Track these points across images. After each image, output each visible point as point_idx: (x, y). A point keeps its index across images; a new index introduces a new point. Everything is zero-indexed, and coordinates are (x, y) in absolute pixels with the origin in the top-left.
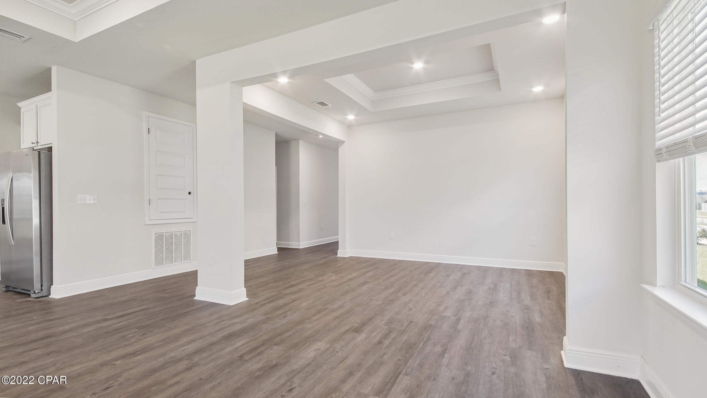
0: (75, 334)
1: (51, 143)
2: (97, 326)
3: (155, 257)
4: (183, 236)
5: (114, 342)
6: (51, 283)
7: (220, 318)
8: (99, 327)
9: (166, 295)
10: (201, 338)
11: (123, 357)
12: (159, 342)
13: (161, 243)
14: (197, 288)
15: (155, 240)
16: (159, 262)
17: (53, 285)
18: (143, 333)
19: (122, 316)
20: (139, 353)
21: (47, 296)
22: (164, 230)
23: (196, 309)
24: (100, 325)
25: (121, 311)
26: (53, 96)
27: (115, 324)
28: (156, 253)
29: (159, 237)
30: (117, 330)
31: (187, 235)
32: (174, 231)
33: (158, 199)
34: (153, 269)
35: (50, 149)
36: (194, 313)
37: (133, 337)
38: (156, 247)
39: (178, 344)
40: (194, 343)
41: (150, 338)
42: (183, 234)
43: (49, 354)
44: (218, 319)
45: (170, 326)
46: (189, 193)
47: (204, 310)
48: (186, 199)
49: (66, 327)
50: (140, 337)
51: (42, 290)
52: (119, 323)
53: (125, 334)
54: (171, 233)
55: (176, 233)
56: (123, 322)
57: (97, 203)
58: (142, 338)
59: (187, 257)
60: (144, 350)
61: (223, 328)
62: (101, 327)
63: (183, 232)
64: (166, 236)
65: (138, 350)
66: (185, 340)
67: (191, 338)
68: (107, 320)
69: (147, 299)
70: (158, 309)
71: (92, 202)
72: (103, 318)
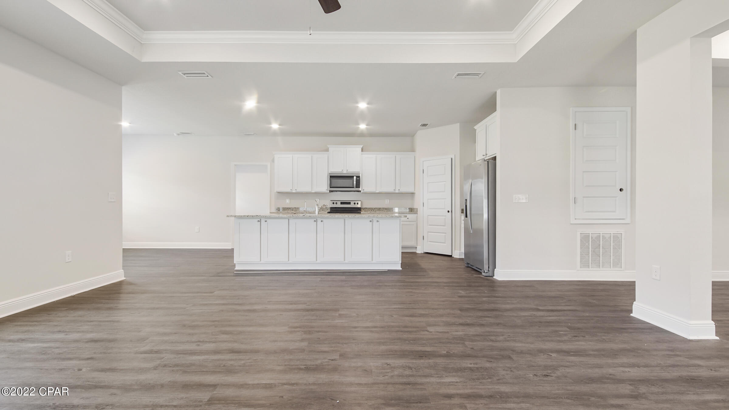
0: (515, 315)
1: (496, 154)
2: (532, 313)
3: (581, 259)
4: (612, 238)
5: (548, 334)
6: (495, 267)
7: (671, 351)
8: (533, 315)
9: (595, 301)
10: (646, 366)
11: (559, 351)
12: (593, 350)
13: (587, 244)
14: (634, 303)
15: (581, 240)
16: (585, 264)
17: (496, 268)
18: (575, 335)
19: (552, 311)
20: (572, 353)
21: (492, 276)
22: (590, 231)
23: (636, 329)
24: (534, 313)
25: (551, 306)
26: (496, 116)
27: (547, 317)
28: (581, 254)
29: (585, 238)
30: (549, 323)
31: (617, 238)
32: (601, 233)
33: (584, 197)
34: (578, 270)
35: (495, 158)
36: (632, 332)
37: (565, 335)
38: (581, 248)
39: (616, 361)
40: (636, 367)
41: (583, 343)
42: (612, 237)
43: (498, 324)
44: (669, 350)
45: (604, 338)
46: (621, 190)
47: (646, 332)
48: (616, 197)
49: (508, 306)
50: (572, 338)
51: (489, 271)
52: (550, 316)
53: (557, 329)
54: (599, 235)
55: (604, 235)
56: (553, 316)
57: (528, 202)
58: (573, 339)
59: (617, 263)
60: (577, 353)
61: (677, 366)
62: (535, 315)
63: (612, 234)
64: (592, 238)
65: (572, 350)
66: (625, 360)
67: (633, 360)
68: (538, 310)
69: (574, 301)
70: (587, 315)
71: (524, 201)
72: (535, 307)
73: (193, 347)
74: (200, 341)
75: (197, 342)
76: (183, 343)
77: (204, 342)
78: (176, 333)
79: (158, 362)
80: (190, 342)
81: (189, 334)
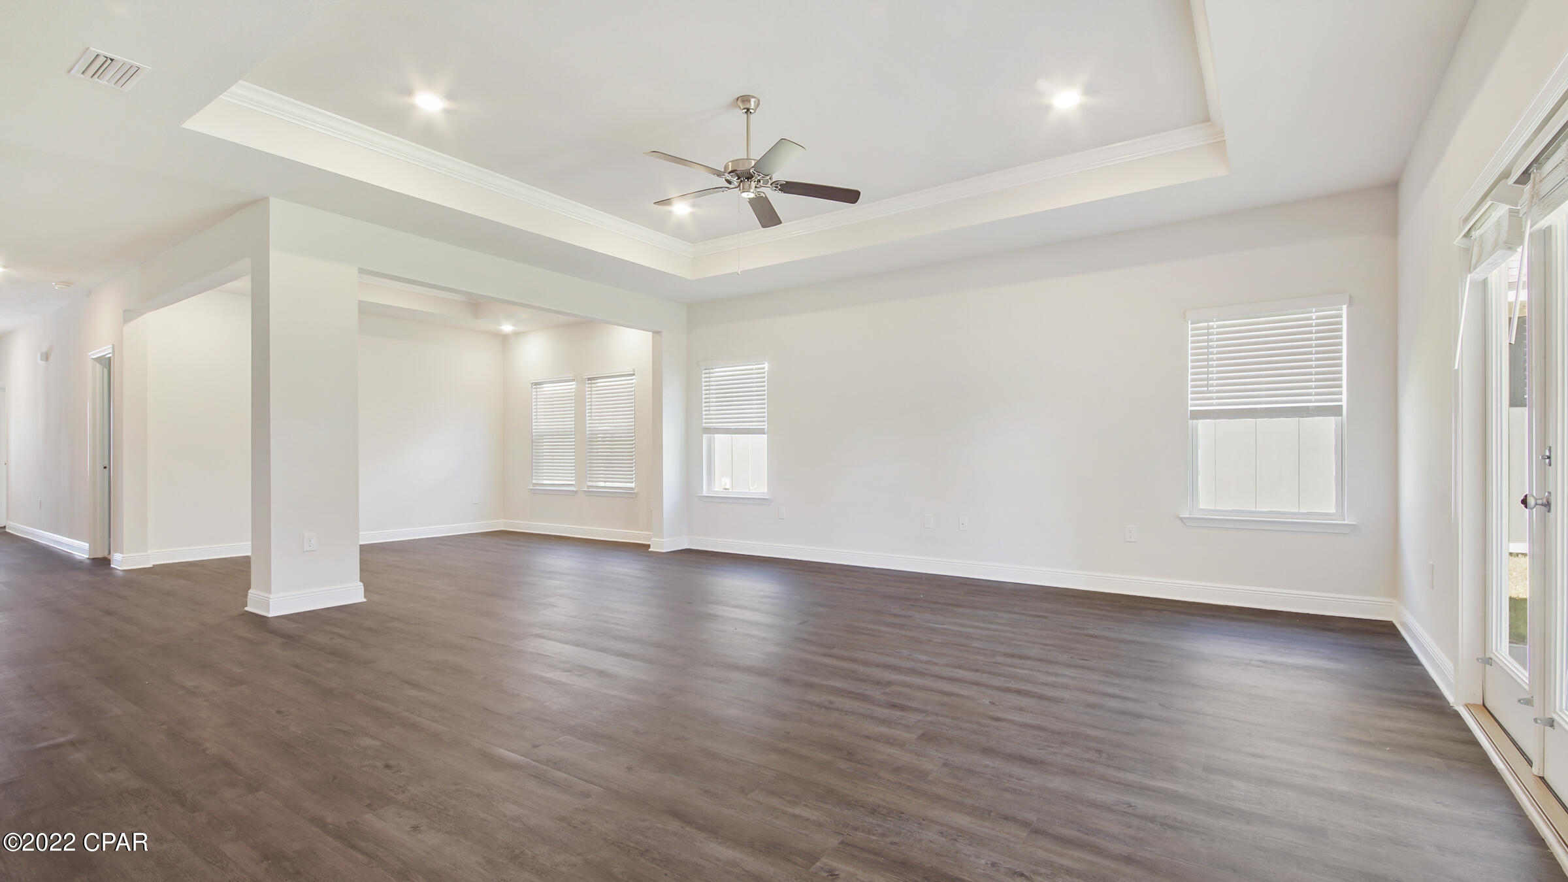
73: (841, 702)
74: (827, 708)
75: (832, 709)
76: (854, 713)
77: (820, 706)
78: (868, 737)
79: (888, 690)
80: (842, 711)
81: (842, 728)
